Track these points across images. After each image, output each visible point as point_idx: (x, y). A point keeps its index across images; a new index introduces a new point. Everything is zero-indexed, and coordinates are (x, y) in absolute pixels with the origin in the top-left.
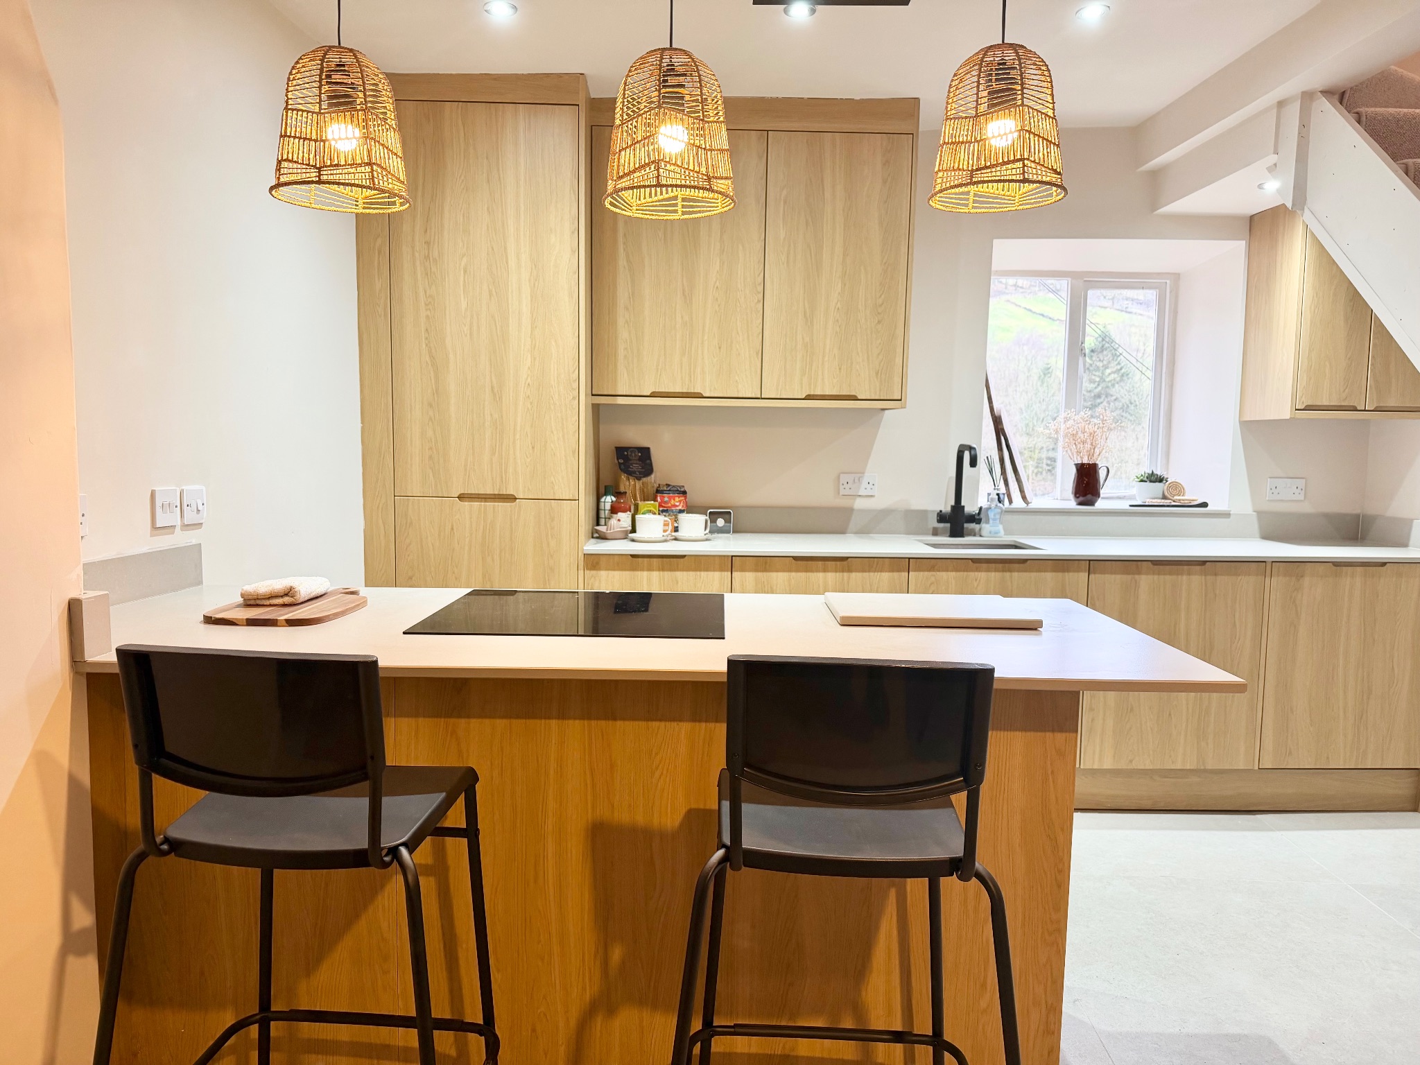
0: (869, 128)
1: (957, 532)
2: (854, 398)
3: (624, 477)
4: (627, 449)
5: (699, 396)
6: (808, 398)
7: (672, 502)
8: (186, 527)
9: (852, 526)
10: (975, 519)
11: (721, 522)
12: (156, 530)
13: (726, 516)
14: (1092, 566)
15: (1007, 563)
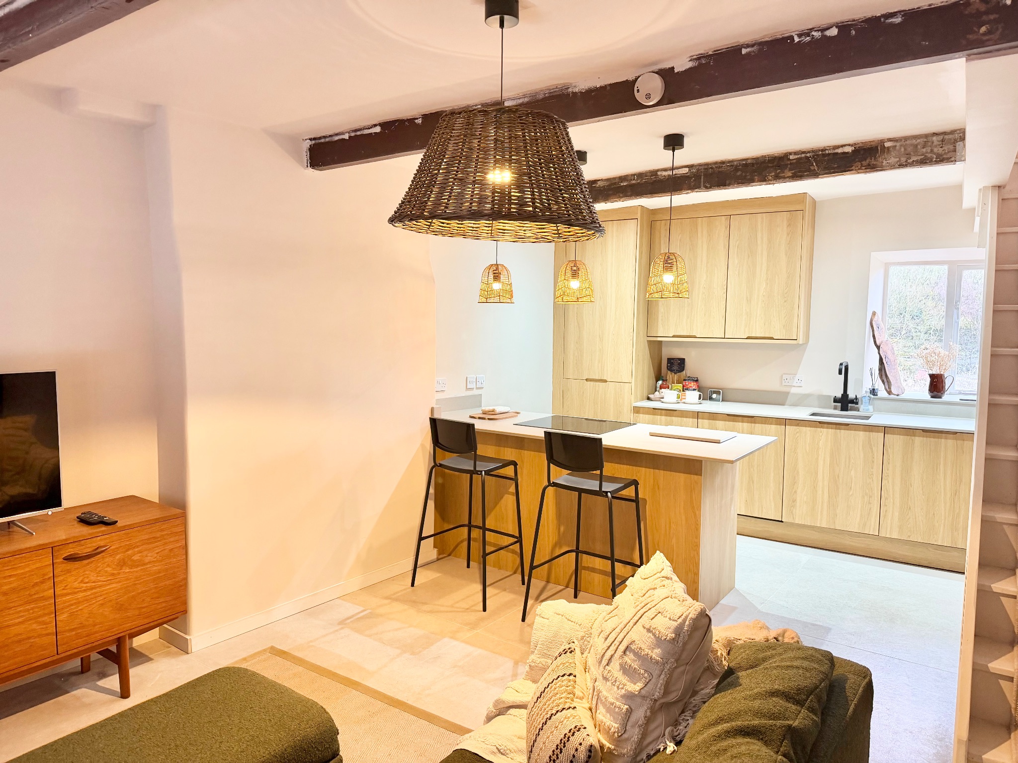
0: (781, 209)
1: (844, 408)
2: (772, 338)
3: (669, 372)
4: (673, 359)
5: (695, 337)
6: (748, 338)
7: (690, 385)
8: (478, 388)
9: (788, 402)
10: (855, 401)
11: (714, 396)
12: (467, 389)
13: (718, 393)
14: (886, 430)
15: (838, 425)
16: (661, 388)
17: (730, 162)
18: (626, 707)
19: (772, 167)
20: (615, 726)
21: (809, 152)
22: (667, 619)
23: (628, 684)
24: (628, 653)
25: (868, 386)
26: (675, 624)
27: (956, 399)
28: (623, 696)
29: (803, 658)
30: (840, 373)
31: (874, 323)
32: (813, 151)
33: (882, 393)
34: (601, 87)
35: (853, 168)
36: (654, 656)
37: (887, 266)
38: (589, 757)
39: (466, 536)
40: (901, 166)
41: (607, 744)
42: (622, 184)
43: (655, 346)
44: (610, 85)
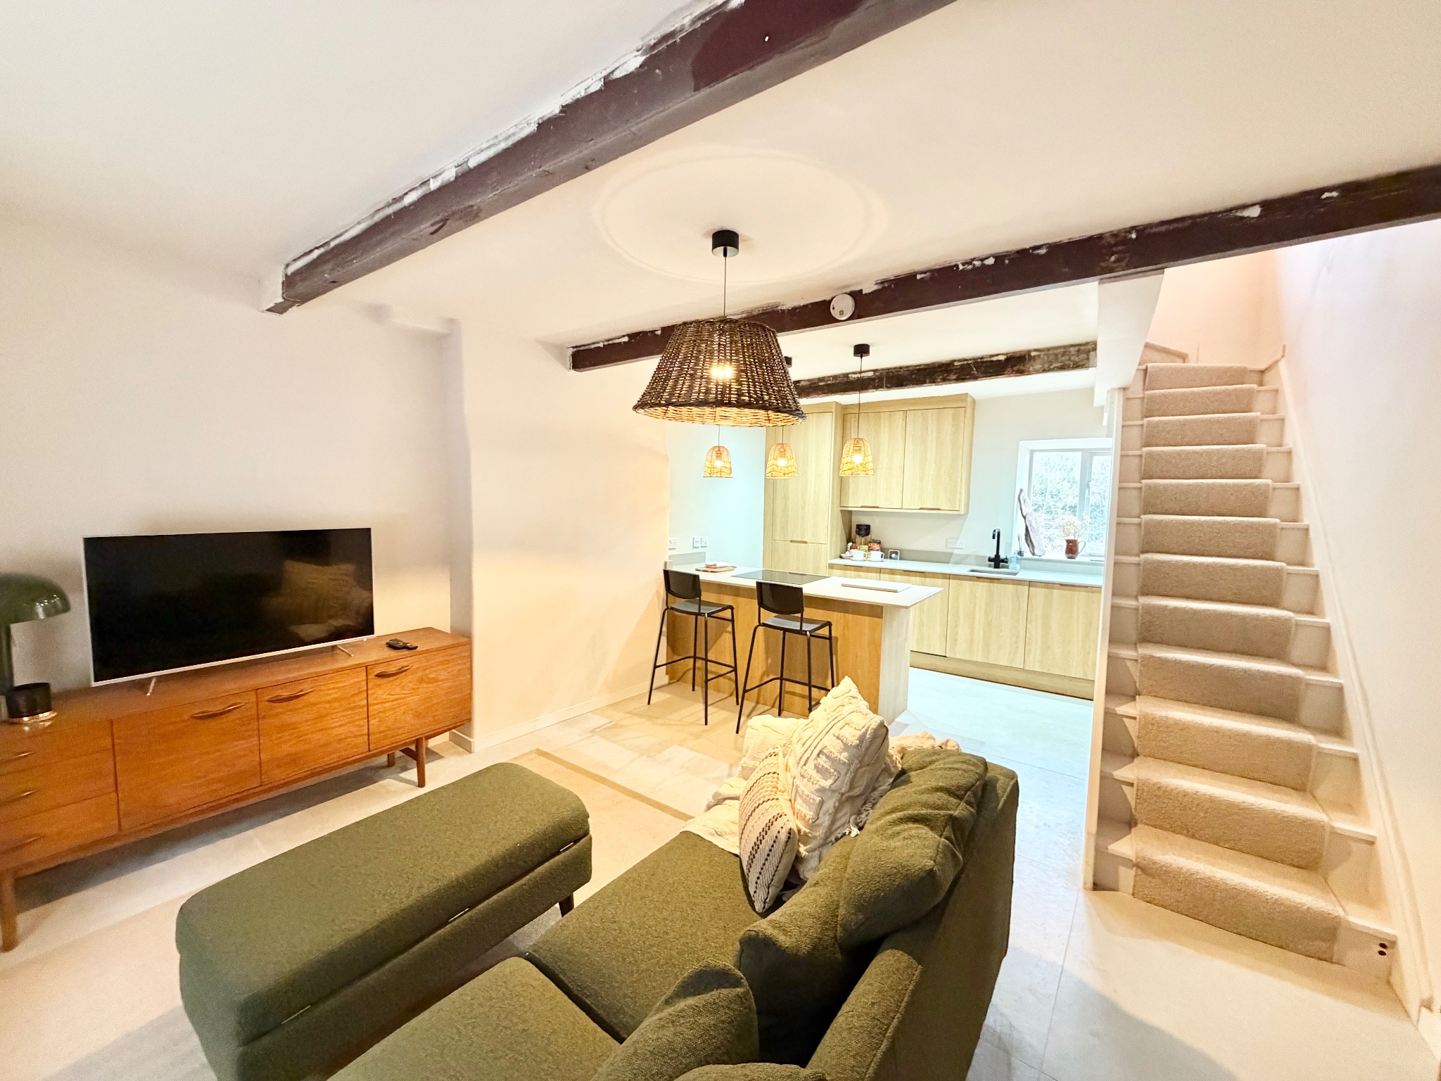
0: (947, 406)
1: (997, 566)
2: (940, 510)
3: (858, 536)
4: (861, 525)
5: (881, 508)
7: (874, 546)
8: (702, 547)
9: (952, 560)
10: (1005, 561)
11: (893, 555)
12: (694, 547)
13: (896, 553)
14: (1031, 584)
15: (991, 580)
16: (851, 548)
17: (907, 367)
18: (820, 798)
19: (940, 371)
20: (810, 814)
21: (970, 360)
22: (853, 729)
23: (821, 780)
24: (821, 755)
25: (1016, 548)
26: (859, 733)
27: (1087, 559)
28: (817, 790)
29: (962, 762)
30: (994, 537)
31: (1021, 498)
32: (974, 359)
33: (1027, 554)
34: (804, 306)
35: (1006, 372)
36: (842, 758)
37: (1032, 452)
38: (789, 838)
39: (691, 666)
40: (1044, 371)
41: (803, 829)
42: (820, 384)
43: (847, 515)
44: (812, 304)
